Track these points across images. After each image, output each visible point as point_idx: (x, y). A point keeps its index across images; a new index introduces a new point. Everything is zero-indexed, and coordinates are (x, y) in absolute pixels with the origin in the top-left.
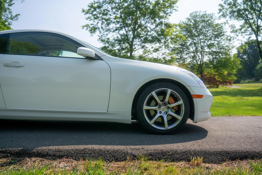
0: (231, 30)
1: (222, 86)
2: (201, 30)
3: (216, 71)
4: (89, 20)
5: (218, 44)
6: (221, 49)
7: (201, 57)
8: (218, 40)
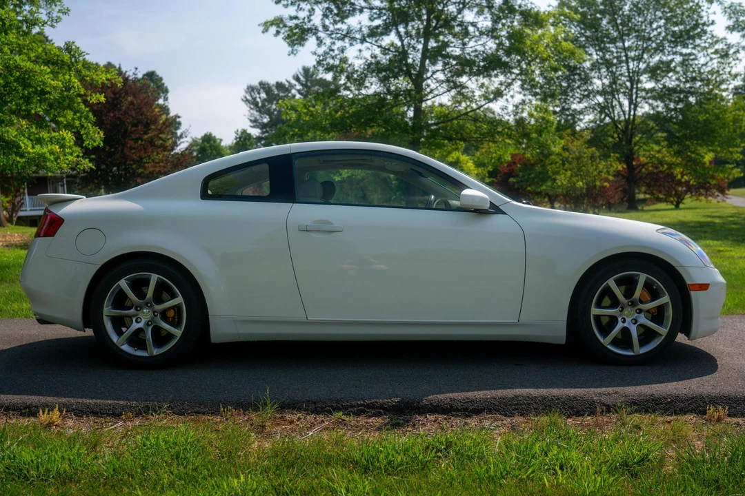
0: (731, 23)
1: (695, 198)
2: (629, 18)
3: (678, 153)
4: (284, 5)
5: (683, 63)
6: (694, 79)
7: (630, 107)
8: (685, 51)
